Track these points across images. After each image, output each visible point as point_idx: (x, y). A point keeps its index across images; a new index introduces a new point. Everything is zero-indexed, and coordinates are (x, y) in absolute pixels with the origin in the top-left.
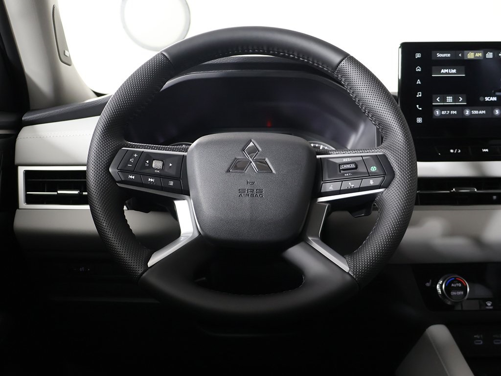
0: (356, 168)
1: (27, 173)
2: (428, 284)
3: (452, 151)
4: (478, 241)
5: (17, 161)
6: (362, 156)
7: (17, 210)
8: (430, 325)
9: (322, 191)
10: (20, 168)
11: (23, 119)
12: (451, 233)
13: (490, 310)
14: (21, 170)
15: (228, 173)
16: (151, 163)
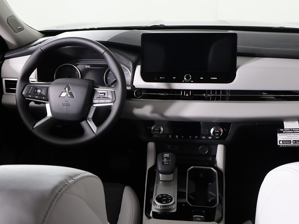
0: (105, 95)
1: (6, 81)
2: (149, 128)
3: (161, 78)
4: (162, 115)
5: (2, 76)
6: (107, 91)
7: (3, 95)
8: (149, 142)
9: (93, 102)
10: (3, 79)
11: (5, 57)
12: (153, 112)
13: (170, 138)
14: (4, 80)
15: (60, 97)
16: (37, 91)
